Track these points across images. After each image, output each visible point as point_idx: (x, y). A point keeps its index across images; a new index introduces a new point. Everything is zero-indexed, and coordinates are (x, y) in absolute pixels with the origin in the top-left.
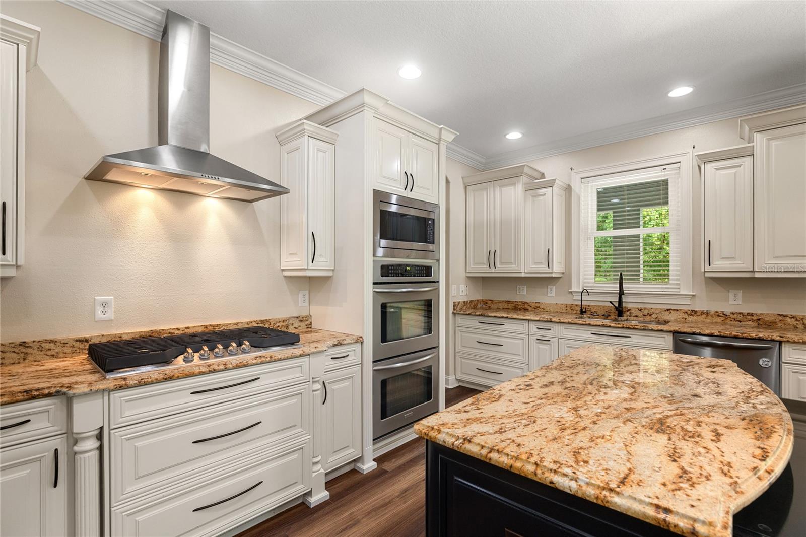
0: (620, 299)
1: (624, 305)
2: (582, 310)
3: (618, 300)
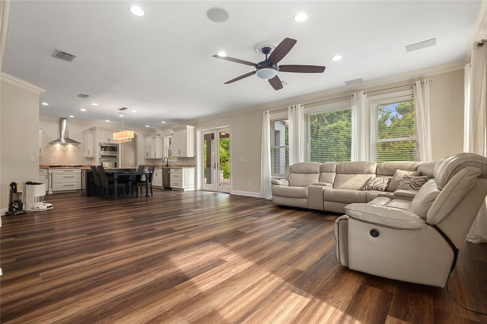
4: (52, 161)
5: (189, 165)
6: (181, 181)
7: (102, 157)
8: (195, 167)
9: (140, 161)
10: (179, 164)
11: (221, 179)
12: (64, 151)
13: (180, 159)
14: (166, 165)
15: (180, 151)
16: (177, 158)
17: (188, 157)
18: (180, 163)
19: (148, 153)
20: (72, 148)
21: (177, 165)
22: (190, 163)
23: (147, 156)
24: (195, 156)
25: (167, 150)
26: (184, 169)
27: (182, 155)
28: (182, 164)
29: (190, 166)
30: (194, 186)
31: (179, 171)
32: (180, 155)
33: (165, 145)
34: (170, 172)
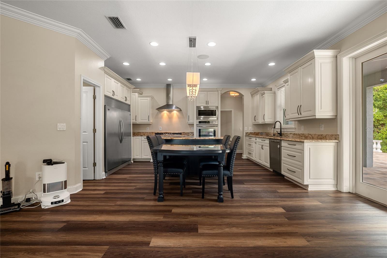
0: (281, 130)
1: (282, 132)
2: (274, 134)
3: (280, 131)
4: (160, 128)
5: (322, 135)
6: (302, 168)
7: (199, 123)
8: (336, 139)
9: (247, 127)
10: (300, 132)
11: (377, 153)
12: (170, 118)
13: (302, 122)
14: (279, 134)
15: (299, 107)
16: (296, 122)
17: (317, 117)
18: (302, 130)
19: (255, 116)
20: (177, 114)
21: (296, 134)
22: (322, 130)
23: (255, 121)
24: (336, 116)
25: (281, 110)
26: (308, 145)
27: (305, 115)
28: (306, 132)
29: (321, 137)
30: (332, 181)
31: (298, 146)
32: (300, 116)
33: (278, 103)
34: (281, 146)
